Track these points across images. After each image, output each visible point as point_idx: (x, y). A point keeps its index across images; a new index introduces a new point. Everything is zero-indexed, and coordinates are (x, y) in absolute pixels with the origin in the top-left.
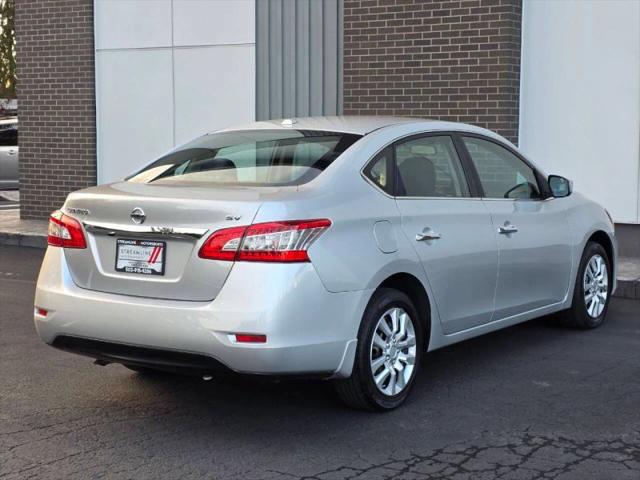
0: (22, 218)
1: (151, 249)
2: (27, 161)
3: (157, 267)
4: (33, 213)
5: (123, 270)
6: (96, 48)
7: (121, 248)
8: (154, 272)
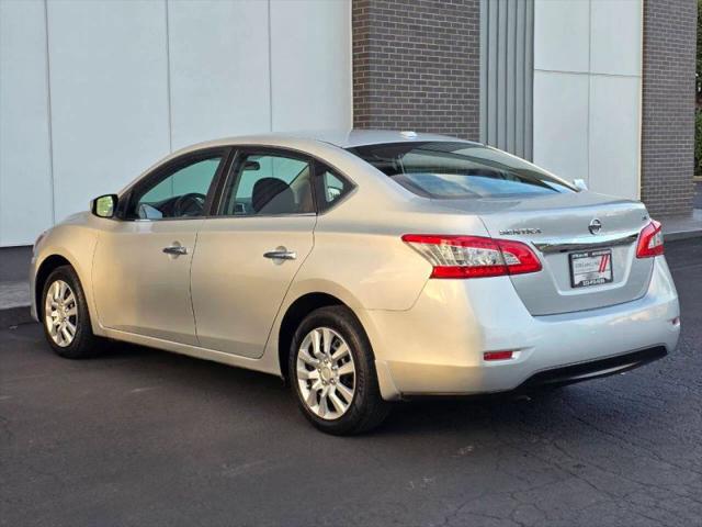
1: (600, 258)
3: (607, 275)
5: (581, 285)
7: (575, 263)
8: (607, 281)
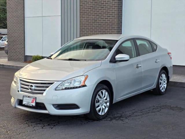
0: (8, 60)
2: (9, 46)
4: (11, 59)
6: (25, 17)
